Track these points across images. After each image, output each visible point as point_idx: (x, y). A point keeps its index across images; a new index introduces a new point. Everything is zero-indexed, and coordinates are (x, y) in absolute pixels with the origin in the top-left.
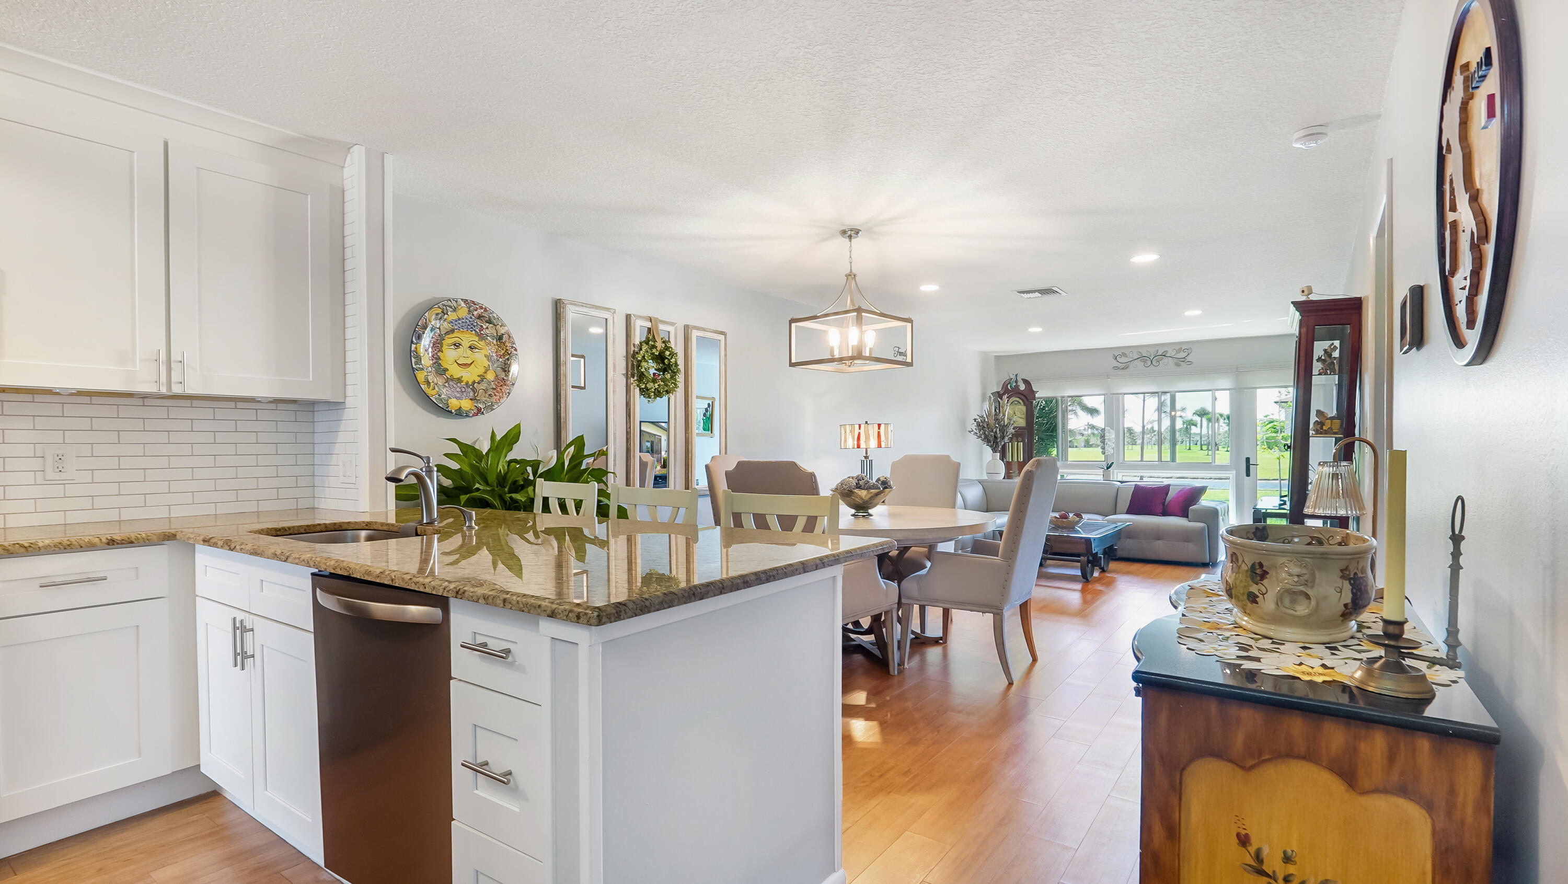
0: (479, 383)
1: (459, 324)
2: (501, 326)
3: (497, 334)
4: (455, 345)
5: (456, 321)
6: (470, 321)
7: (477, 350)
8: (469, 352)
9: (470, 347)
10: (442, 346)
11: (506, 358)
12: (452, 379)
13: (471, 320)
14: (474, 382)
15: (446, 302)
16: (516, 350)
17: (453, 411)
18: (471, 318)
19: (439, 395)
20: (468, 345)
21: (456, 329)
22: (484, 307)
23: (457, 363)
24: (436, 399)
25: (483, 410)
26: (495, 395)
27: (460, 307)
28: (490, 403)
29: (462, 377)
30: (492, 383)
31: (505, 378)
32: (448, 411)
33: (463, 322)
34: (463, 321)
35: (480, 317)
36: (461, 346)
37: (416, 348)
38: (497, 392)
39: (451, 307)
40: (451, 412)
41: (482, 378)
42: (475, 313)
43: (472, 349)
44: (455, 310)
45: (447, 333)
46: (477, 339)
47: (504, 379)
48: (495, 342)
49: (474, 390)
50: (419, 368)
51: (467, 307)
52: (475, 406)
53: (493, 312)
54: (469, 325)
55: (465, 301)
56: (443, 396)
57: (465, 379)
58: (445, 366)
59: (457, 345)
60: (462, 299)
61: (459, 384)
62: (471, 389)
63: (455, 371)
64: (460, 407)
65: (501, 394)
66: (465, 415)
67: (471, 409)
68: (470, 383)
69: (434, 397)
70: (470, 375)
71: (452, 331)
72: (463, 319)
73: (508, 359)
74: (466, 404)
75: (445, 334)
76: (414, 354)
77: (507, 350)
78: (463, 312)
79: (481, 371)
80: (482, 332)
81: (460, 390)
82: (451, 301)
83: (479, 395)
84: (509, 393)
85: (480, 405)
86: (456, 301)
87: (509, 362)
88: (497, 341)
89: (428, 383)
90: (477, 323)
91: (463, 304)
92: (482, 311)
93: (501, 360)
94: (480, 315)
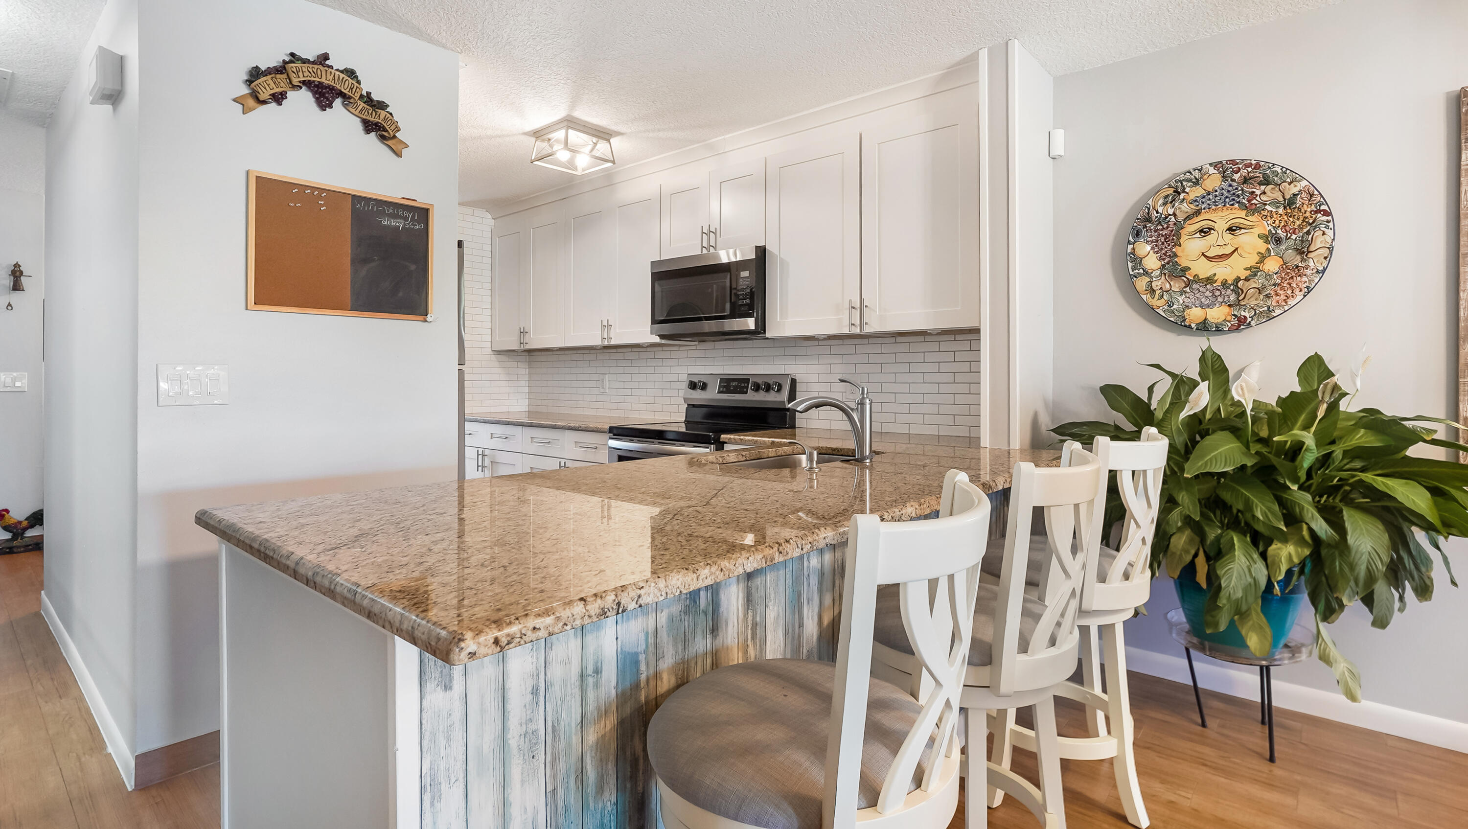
0: (1247, 279)
1: (1209, 199)
2: (1290, 184)
3: (1283, 197)
4: (1201, 231)
5: (1204, 197)
6: (1229, 191)
7: (1243, 231)
8: (1228, 236)
9: (1230, 229)
10: (1179, 238)
11: (1305, 230)
12: (1197, 280)
13: (1230, 189)
14: (1238, 279)
15: (1183, 175)
16: (1327, 213)
17: (1193, 325)
18: (1230, 185)
19: (1170, 306)
20: (1227, 226)
21: (1204, 209)
22: (1254, 162)
23: (1205, 256)
24: (1164, 311)
25: (1249, 320)
26: (1277, 295)
27: (1206, 177)
28: (1266, 308)
29: (1215, 275)
30: (1275, 277)
31: (1300, 264)
32: (1186, 326)
33: (1216, 196)
34: (1217, 193)
35: (1246, 180)
36: (1212, 231)
37: (1134, 249)
38: (1282, 289)
39: (1189, 180)
40: (1190, 327)
41: (1254, 271)
42: (1236, 177)
43: (1235, 230)
44: (1197, 183)
45: (1188, 218)
46: (1243, 214)
47: (1297, 267)
48: (1281, 210)
49: (1237, 291)
50: (1138, 273)
51: (1220, 173)
52: (1234, 315)
53: (1274, 165)
54: (1227, 197)
55: (1215, 165)
56: (1175, 306)
57: (1220, 277)
58: (1184, 263)
59: (1205, 232)
60: (1211, 164)
61: (1208, 286)
62: (1233, 290)
63: (1202, 269)
64: (1206, 319)
65: (1289, 292)
66: (1214, 329)
67: (1225, 320)
68: (1230, 282)
69: (1161, 308)
70: (1225, 272)
71: (1198, 213)
72: (1216, 191)
73: (1308, 233)
74: (1217, 314)
75: (1184, 220)
76: (1131, 257)
77: (1306, 218)
78: (1214, 182)
79: (1252, 260)
80: (1254, 201)
81: (1211, 294)
82: (1190, 172)
83: (1247, 298)
84: (1309, 290)
85: (1243, 313)
86: (1200, 170)
87: (1310, 236)
88: (1285, 208)
89: (1152, 291)
90: (1242, 190)
91: (1212, 170)
92: (1250, 169)
93: (1294, 237)
94: (1245, 177)
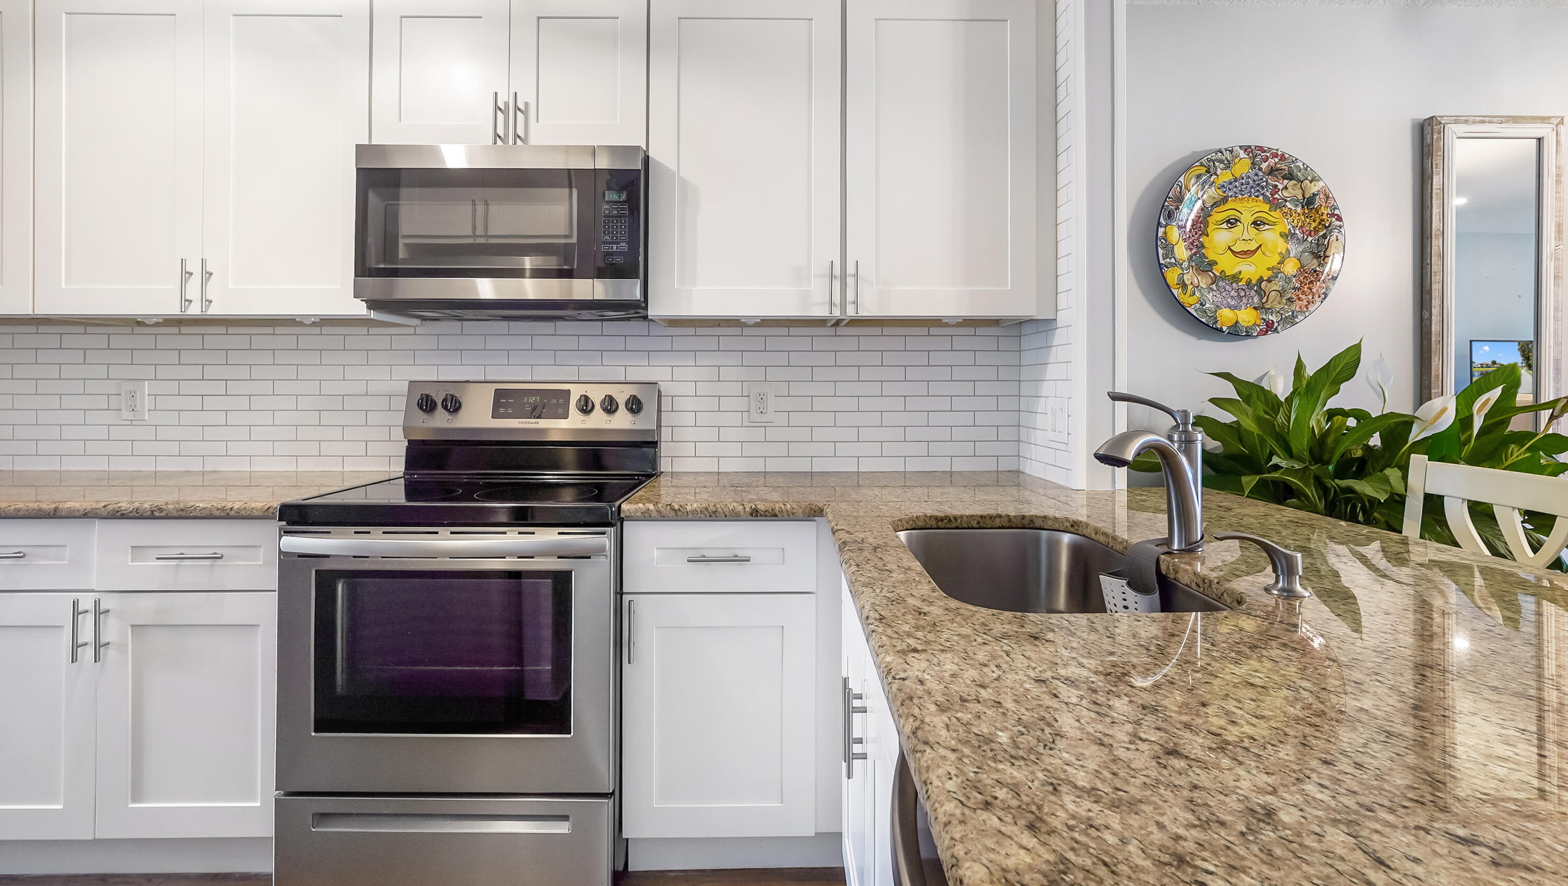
0: (1269, 281)
1: (1236, 187)
2: (1311, 182)
3: (1303, 196)
4: (1228, 222)
5: (1231, 183)
6: (1254, 181)
7: (1267, 227)
8: (1253, 231)
9: (1255, 223)
10: (1207, 226)
11: (1321, 234)
12: (1223, 277)
13: (1256, 178)
14: (1261, 280)
15: (1214, 154)
16: (1339, 219)
17: (1224, 328)
18: (1256, 175)
19: (1202, 305)
20: (1252, 219)
21: (1231, 197)
22: (1279, 153)
23: (1232, 251)
24: (1196, 311)
25: (1276, 324)
26: (1299, 299)
27: (1237, 160)
28: (1290, 313)
29: (1240, 272)
30: (1294, 280)
31: (1318, 269)
32: (1217, 329)
33: (1242, 184)
34: (1243, 181)
35: (1272, 171)
36: (1239, 223)
37: (1165, 233)
38: (1303, 293)
39: (1221, 162)
40: (1221, 330)
41: (1276, 272)
42: (1264, 166)
43: (1259, 225)
44: (1228, 166)
45: (1215, 205)
46: (1266, 207)
47: (1315, 271)
48: (1299, 210)
49: (1261, 293)
50: (1170, 263)
51: (1250, 158)
52: (1263, 319)
53: (1296, 159)
54: (1252, 187)
55: (1246, 149)
56: (1207, 305)
57: (1245, 276)
58: (1211, 255)
59: (1232, 223)
60: (1241, 147)
61: (1234, 285)
62: (1256, 291)
63: (1228, 264)
64: (1237, 322)
65: (1310, 297)
66: (1244, 334)
67: (1255, 324)
68: (1254, 282)
69: (1193, 307)
70: (1250, 270)
71: (1225, 200)
72: (1243, 178)
73: (1324, 236)
74: (1247, 317)
75: (1212, 206)
76: (1162, 242)
77: (1323, 220)
78: (1242, 167)
79: (1274, 260)
80: (1276, 196)
81: (1236, 294)
82: (1221, 152)
83: (1270, 301)
84: (1326, 295)
85: (1271, 317)
86: (1231, 151)
87: (1327, 240)
88: (1303, 207)
89: (1184, 286)
90: (1267, 181)
91: (1242, 154)
92: (1277, 160)
93: (1310, 239)
94: (1272, 167)
